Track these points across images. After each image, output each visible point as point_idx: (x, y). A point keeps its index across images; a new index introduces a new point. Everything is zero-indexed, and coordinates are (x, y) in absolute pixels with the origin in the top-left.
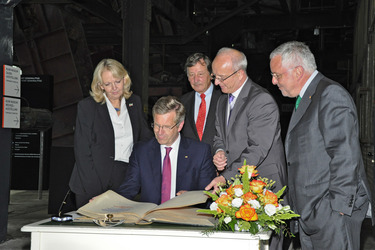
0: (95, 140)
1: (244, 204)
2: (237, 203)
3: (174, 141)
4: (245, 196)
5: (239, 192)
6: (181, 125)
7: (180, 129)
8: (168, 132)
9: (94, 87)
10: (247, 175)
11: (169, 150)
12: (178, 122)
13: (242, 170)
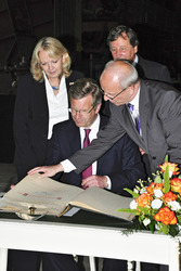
0: (31, 117)
1: (164, 206)
2: (157, 204)
3: (92, 122)
4: (166, 196)
5: (158, 193)
6: (99, 107)
7: (97, 111)
8: (86, 116)
9: (33, 65)
10: (168, 174)
11: (88, 132)
12: (95, 105)
13: (163, 167)
